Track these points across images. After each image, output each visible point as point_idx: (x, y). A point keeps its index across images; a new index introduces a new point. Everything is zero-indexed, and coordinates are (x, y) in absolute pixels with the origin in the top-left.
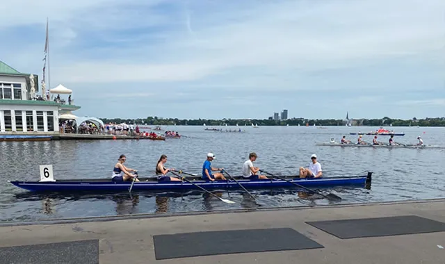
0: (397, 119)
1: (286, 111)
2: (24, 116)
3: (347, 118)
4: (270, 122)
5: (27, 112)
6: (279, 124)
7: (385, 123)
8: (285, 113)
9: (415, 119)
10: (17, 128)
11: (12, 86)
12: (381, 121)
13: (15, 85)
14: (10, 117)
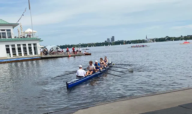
0: (173, 37)
1: (113, 37)
2: (22, 47)
3: (146, 38)
4: (106, 44)
5: (23, 45)
6: (111, 44)
7: (167, 39)
8: (113, 38)
9: (182, 36)
10: (19, 54)
11: (6, 31)
12: (165, 38)
13: (7, 30)
14: (15, 48)
